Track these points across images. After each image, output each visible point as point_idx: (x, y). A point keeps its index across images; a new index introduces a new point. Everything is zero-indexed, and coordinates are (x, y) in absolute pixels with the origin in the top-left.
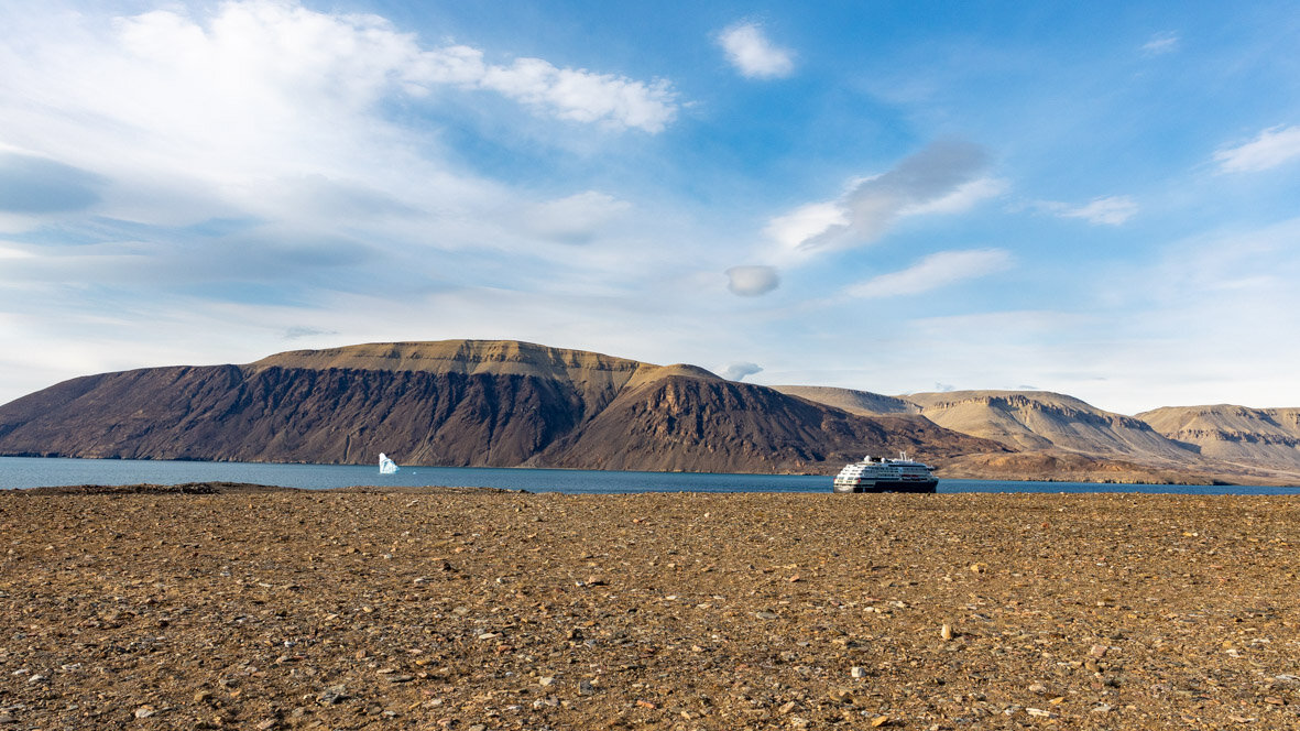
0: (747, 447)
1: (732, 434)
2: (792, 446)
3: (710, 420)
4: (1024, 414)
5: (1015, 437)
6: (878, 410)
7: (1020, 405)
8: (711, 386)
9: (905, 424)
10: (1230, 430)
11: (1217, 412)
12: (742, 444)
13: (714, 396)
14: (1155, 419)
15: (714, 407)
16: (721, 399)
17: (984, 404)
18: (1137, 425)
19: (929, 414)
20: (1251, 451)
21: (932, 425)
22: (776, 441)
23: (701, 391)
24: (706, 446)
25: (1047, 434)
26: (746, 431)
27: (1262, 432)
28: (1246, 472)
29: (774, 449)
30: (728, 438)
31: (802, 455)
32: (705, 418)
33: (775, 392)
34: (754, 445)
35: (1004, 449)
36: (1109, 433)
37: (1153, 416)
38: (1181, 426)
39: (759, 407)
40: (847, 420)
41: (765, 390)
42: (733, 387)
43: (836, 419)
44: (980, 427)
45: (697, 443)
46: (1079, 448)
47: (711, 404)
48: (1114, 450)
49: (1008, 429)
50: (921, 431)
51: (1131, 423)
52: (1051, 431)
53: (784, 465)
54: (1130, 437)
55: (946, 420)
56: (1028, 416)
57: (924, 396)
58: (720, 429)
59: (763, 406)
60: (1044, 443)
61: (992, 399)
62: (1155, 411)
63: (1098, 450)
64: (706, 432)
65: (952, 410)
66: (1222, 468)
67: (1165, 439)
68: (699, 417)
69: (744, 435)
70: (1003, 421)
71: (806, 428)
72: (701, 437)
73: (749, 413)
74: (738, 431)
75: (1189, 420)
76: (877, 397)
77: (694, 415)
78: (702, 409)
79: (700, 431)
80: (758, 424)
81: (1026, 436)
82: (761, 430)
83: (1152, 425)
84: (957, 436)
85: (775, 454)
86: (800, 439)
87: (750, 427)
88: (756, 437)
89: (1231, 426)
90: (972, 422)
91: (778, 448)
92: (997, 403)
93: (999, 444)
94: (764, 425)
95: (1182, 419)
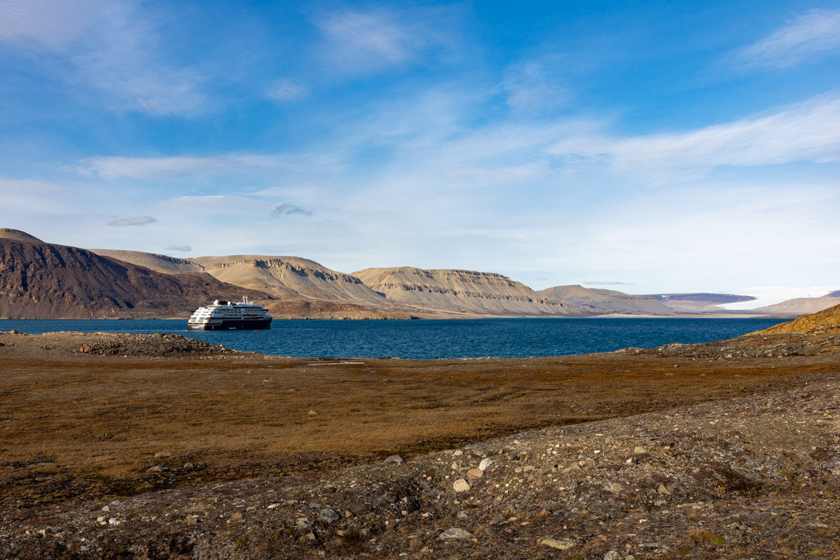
0: (68, 297)
1: (55, 287)
2: (107, 297)
3: (34, 275)
4: (280, 272)
5: (274, 289)
6: (168, 268)
7: (277, 266)
8: (35, 248)
9: (196, 279)
10: (409, 284)
11: (402, 272)
12: (63, 295)
13: (38, 257)
14: (364, 276)
15: (38, 266)
16: (44, 259)
17: (252, 265)
18: (353, 280)
20: (421, 297)
21: (215, 280)
22: (93, 292)
23: (25, 251)
24: (31, 297)
25: (295, 287)
26: (67, 285)
27: (428, 285)
28: (419, 311)
29: (92, 299)
30: (52, 290)
31: (116, 304)
32: (29, 274)
33: (91, 254)
34: (74, 296)
35: (270, 298)
36: (336, 286)
37: (363, 274)
38: (380, 281)
39: (78, 265)
40: (151, 276)
41: (83, 252)
42: (53, 248)
43: (144, 275)
44: (249, 282)
45: (22, 295)
47: (34, 262)
48: (339, 297)
49: (269, 283)
50: (207, 284)
51: (349, 279)
52: (298, 284)
53: (102, 312)
54: (349, 290)
55: (224, 276)
56: (283, 274)
57: (206, 259)
58: (44, 284)
59: (82, 264)
61: (257, 262)
62: (364, 271)
63: (329, 297)
64: (30, 286)
65: (228, 270)
67: (370, 289)
68: (24, 273)
69: (65, 288)
70: (265, 278)
71: (118, 282)
72: (26, 289)
73: (69, 270)
74: (59, 285)
75: (385, 278)
76: (169, 259)
77: (19, 272)
78: (26, 266)
79: (25, 285)
80: (77, 279)
82: (80, 284)
83: (362, 280)
84: (235, 288)
85: (93, 303)
86: (113, 290)
87: (71, 282)
88: (76, 290)
89: (410, 281)
90: (243, 278)
91: (96, 298)
92: (260, 264)
93: (266, 294)
94: (83, 280)
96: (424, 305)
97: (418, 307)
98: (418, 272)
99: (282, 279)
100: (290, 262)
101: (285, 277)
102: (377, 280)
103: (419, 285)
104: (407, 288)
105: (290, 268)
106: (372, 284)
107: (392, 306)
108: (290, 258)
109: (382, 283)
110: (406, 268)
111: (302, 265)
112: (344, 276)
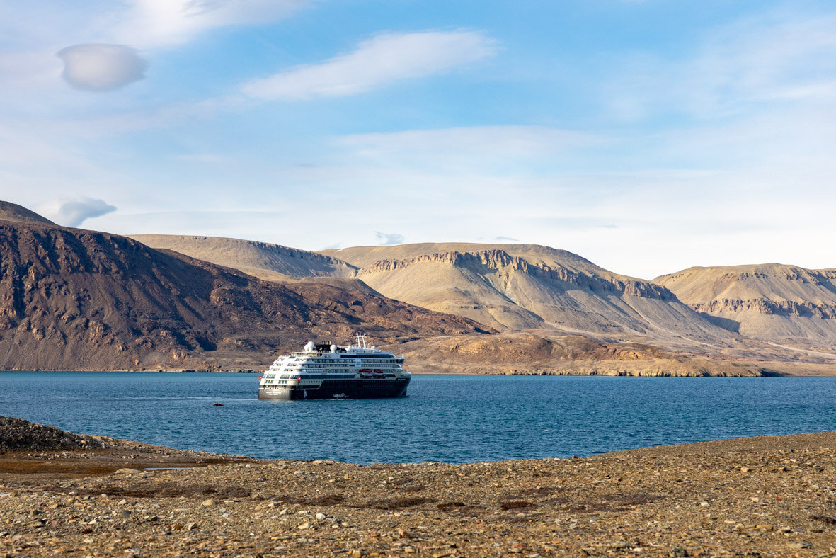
0: (95, 330)
1: (71, 310)
2: (166, 328)
3: (35, 288)
4: (504, 277)
5: (491, 311)
6: (293, 273)
7: (499, 265)
8: (37, 235)
9: (336, 293)
10: (777, 300)
11: (761, 275)
12: (87, 326)
13: (42, 251)
14: (680, 285)
15: (42, 269)
16: (53, 255)
17: (448, 264)
18: (656, 293)
19: (369, 278)
20: (803, 329)
21: (373, 294)
22: (141, 320)
23: (21, 242)
24: (29, 329)
25: (536, 308)
26: (94, 305)
27: (819, 303)
28: (796, 358)
29: (137, 333)
30: (66, 317)
31: (181, 341)
32: (28, 286)
33: (138, 245)
34: (106, 327)
35: (478, 330)
36: (620, 305)
37: (678, 280)
38: (715, 294)
39: (114, 268)
40: (249, 288)
41: (123, 242)
42: (72, 237)
43: (234, 287)
44: (442, 297)
45: (14, 325)
46: (579, 327)
47: (36, 263)
48: (626, 328)
49: (482, 300)
50: (358, 303)
51: (649, 291)
52: (541, 301)
53: (154, 357)
54: (647, 310)
55: (392, 287)
56: (510, 281)
57: (361, 251)
58: (52, 303)
59: (120, 265)
60: (530, 320)
61: (460, 256)
62: (681, 274)
63: (605, 328)
64: (29, 307)
65: (402, 273)
66: (767, 352)
67: (693, 312)
68: (18, 285)
69: (90, 312)
70: (474, 288)
71: (187, 300)
72: (21, 315)
73: (98, 277)
74: (79, 306)
75: (726, 287)
76: (291, 253)
77: (10, 281)
78: (23, 271)
79: (19, 306)
80: (112, 295)
81: (506, 310)
82: (117, 304)
83: (677, 293)
84: (411, 311)
85: (139, 340)
86: (178, 317)
87: (100, 300)
88: (109, 315)
89: (780, 294)
90: (430, 291)
91: (144, 331)
92: (468, 262)
93: (470, 322)
94: (122, 297)
95: (717, 283)
96: (808, 344)
97: (795, 349)
98: (797, 274)
99: (509, 291)
100: (525, 256)
101: (515, 288)
102: (708, 291)
103: (800, 302)
104: (773, 309)
105: (526, 269)
106: (698, 301)
107: (739, 347)
108: (525, 248)
109: (720, 298)
110: (771, 265)
111: (551, 263)
112: (638, 284)
